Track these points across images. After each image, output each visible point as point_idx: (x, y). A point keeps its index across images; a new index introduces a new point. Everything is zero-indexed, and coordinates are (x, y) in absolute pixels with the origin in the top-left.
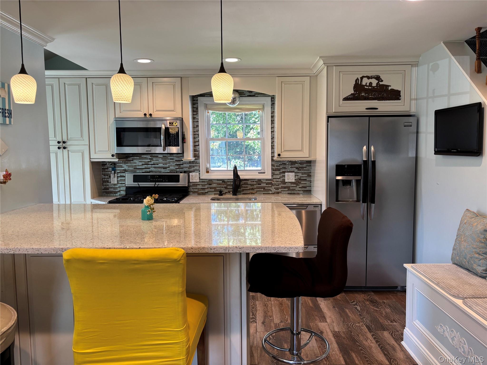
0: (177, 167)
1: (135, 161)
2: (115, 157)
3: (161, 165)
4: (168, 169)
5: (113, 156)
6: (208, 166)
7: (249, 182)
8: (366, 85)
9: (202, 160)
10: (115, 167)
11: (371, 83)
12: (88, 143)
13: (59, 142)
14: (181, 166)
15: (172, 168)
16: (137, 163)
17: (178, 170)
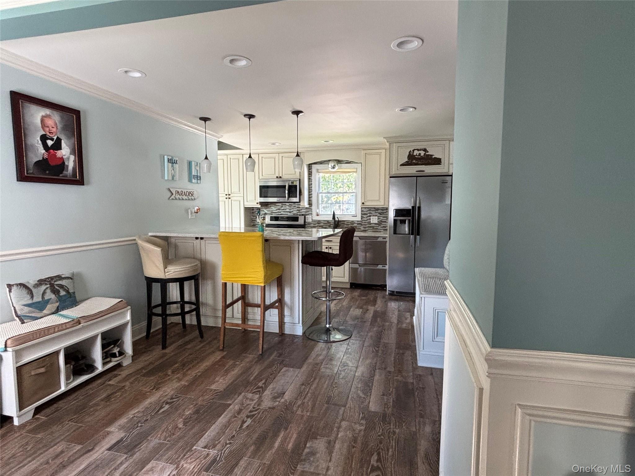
0: (298, 212)
1: (272, 207)
2: (259, 204)
3: (288, 210)
4: (292, 213)
5: (257, 203)
6: (318, 211)
7: (346, 223)
8: (416, 155)
9: (314, 207)
10: (259, 211)
11: (420, 154)
12: (243, 196)
13: (226, 195)
14: (301, 211)
15: (295, 212)
16: (273, 208)
17: (299, 214)
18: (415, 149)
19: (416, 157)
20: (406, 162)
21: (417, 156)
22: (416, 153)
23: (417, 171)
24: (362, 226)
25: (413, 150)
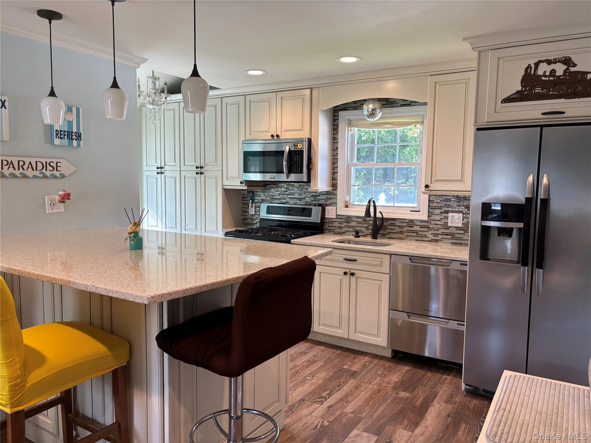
2: (244, 185)
3: (296, 196)
5: (241, 183)
6: (347, 199)
7: (397, 223)
8: (544, 75)
9: (340, 192)
10: (253, 196)
11: (553, 71)
12: (221, 169)
18: (540, 62)
19: (543, 78)
20: (518, 92)
21: (546, 76)
22: (543, 69)
23: (543, 114)
24: (430, 232)
25: (537, 65)
